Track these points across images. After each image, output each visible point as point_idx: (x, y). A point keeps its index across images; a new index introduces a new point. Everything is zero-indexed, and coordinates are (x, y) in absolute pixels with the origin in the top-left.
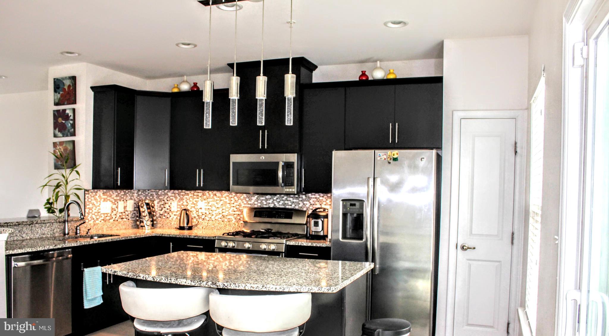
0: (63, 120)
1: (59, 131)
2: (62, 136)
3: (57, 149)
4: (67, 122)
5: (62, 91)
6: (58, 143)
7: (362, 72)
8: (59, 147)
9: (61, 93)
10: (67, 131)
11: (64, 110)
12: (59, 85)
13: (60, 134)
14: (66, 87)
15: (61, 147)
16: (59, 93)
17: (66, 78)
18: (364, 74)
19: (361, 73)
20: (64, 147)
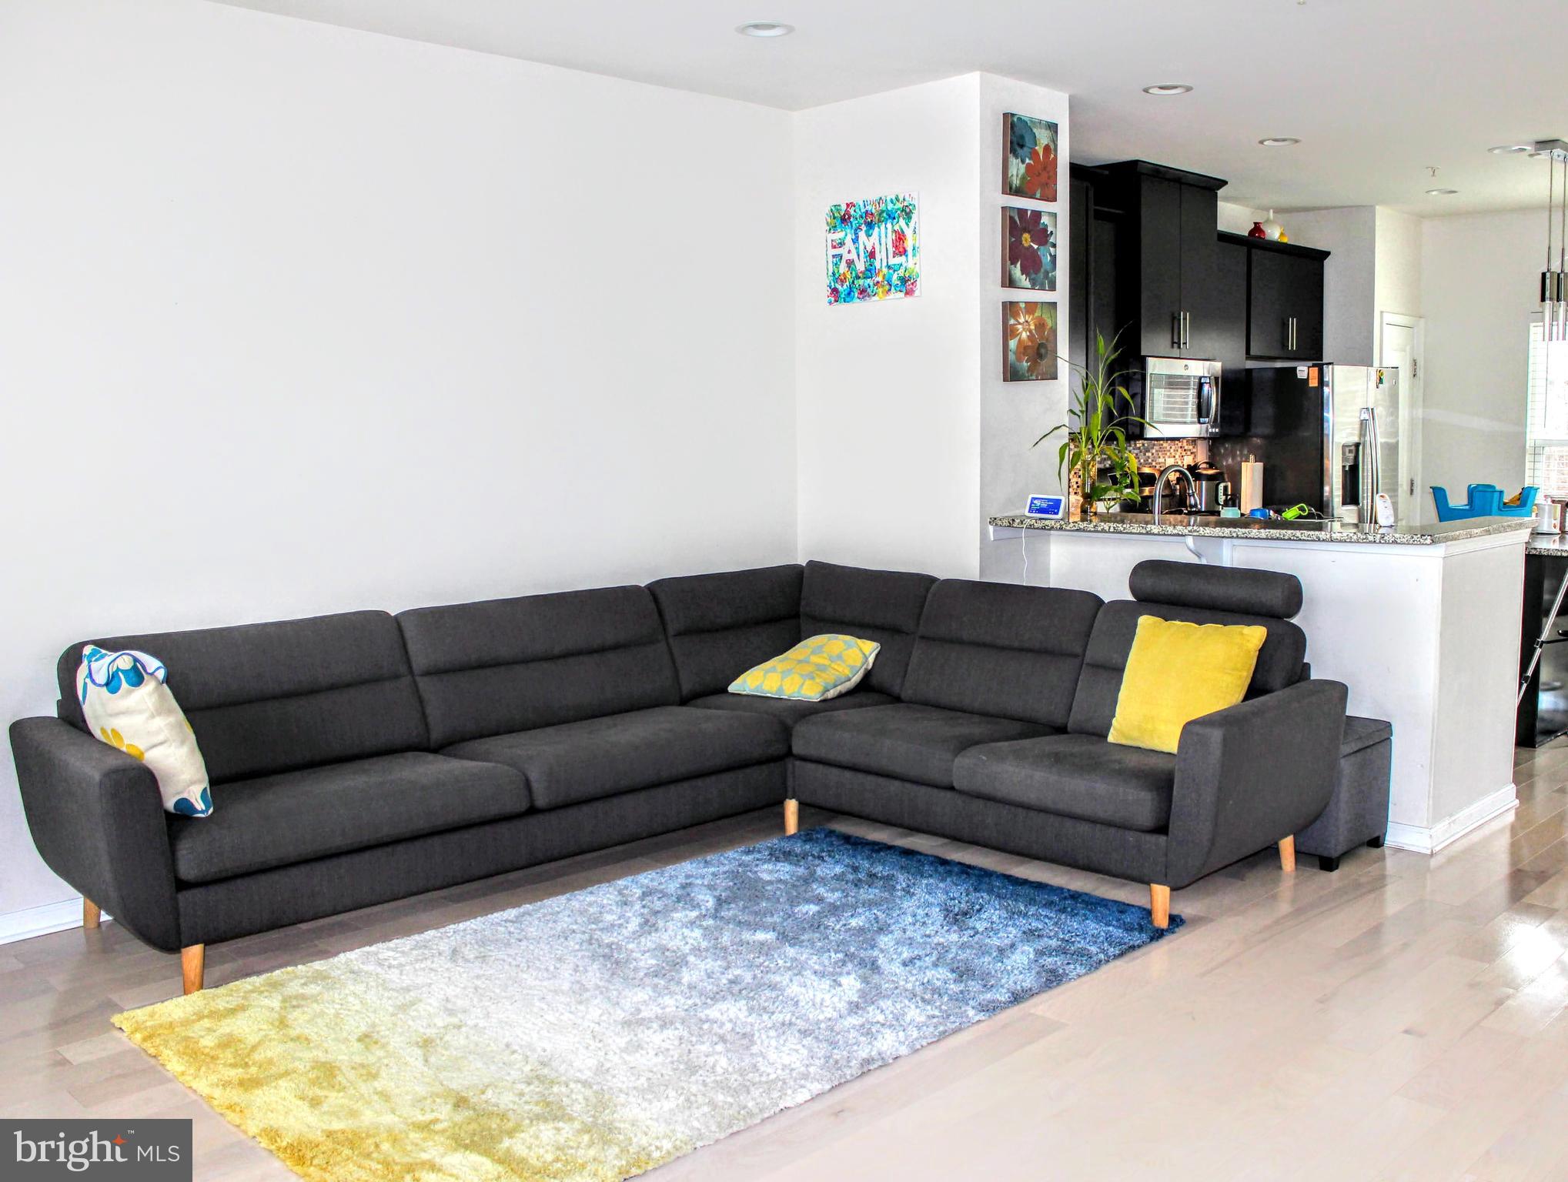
0: (1032, 241)
1: (1024, 271)
2: (1030, 286)
3: (1020, 324)
4: (1042, 248)
5: (1030, 159)
6: (1023, 305)
7: (1255, 223)
8: (1025, 317)
9: (1028, 161)
10: (1041, 275)
11: (1037, 215)
12: (1022, 137)
13: (1024, 281)
14: (1040, 150)
15: (1029, 318)
16: (1023, 162)
17: (1040, 121)
18: (1257, 228)
19: (1253, 226)
20: (1038, 318)
